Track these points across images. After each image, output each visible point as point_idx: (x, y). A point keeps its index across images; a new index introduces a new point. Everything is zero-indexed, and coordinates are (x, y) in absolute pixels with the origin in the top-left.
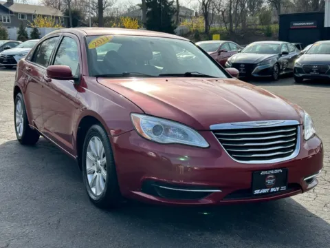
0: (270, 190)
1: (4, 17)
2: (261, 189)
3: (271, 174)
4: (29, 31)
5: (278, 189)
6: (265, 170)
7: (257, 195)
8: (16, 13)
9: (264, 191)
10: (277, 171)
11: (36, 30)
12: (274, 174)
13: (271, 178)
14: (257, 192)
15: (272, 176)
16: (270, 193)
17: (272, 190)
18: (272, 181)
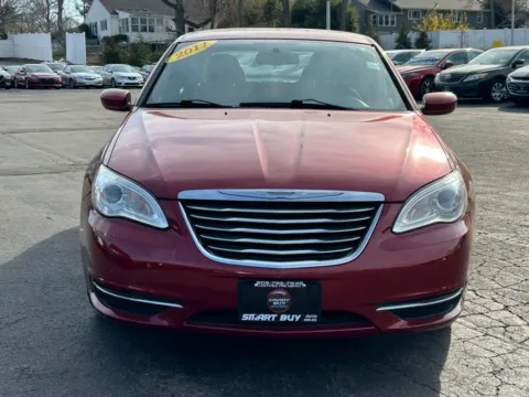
0: (278, 318)
1: (387, 17)
2: (258, 312)
3: (281, 288)
4: (413, 36)
5: (298, 318)
6: (265, 280)
7: (247, 322)
8: (406, 11)
9: (264, 317)
10: (292, 285)
11: (423, 35)
12: (287, 289)
13: (280, 296)
14: (246, 317)
15: (283, 293)
16: (277, 323)
17: (284, 318)
18: (283, 301)
